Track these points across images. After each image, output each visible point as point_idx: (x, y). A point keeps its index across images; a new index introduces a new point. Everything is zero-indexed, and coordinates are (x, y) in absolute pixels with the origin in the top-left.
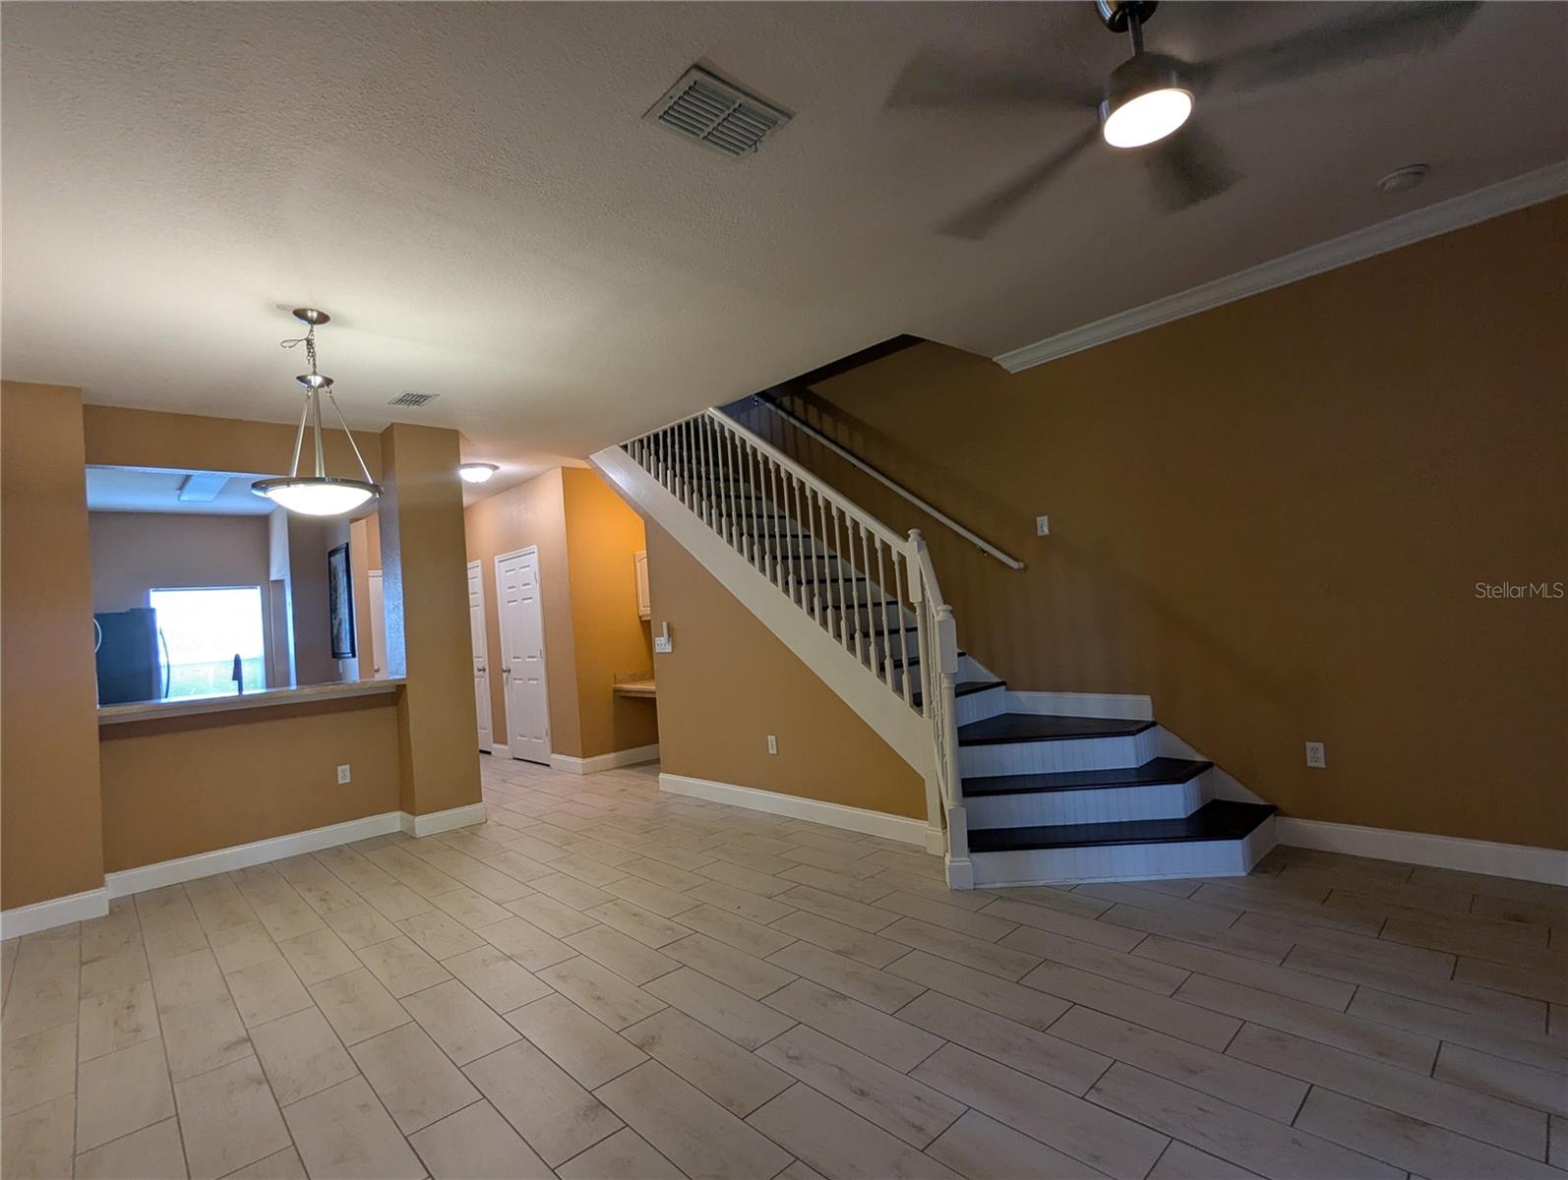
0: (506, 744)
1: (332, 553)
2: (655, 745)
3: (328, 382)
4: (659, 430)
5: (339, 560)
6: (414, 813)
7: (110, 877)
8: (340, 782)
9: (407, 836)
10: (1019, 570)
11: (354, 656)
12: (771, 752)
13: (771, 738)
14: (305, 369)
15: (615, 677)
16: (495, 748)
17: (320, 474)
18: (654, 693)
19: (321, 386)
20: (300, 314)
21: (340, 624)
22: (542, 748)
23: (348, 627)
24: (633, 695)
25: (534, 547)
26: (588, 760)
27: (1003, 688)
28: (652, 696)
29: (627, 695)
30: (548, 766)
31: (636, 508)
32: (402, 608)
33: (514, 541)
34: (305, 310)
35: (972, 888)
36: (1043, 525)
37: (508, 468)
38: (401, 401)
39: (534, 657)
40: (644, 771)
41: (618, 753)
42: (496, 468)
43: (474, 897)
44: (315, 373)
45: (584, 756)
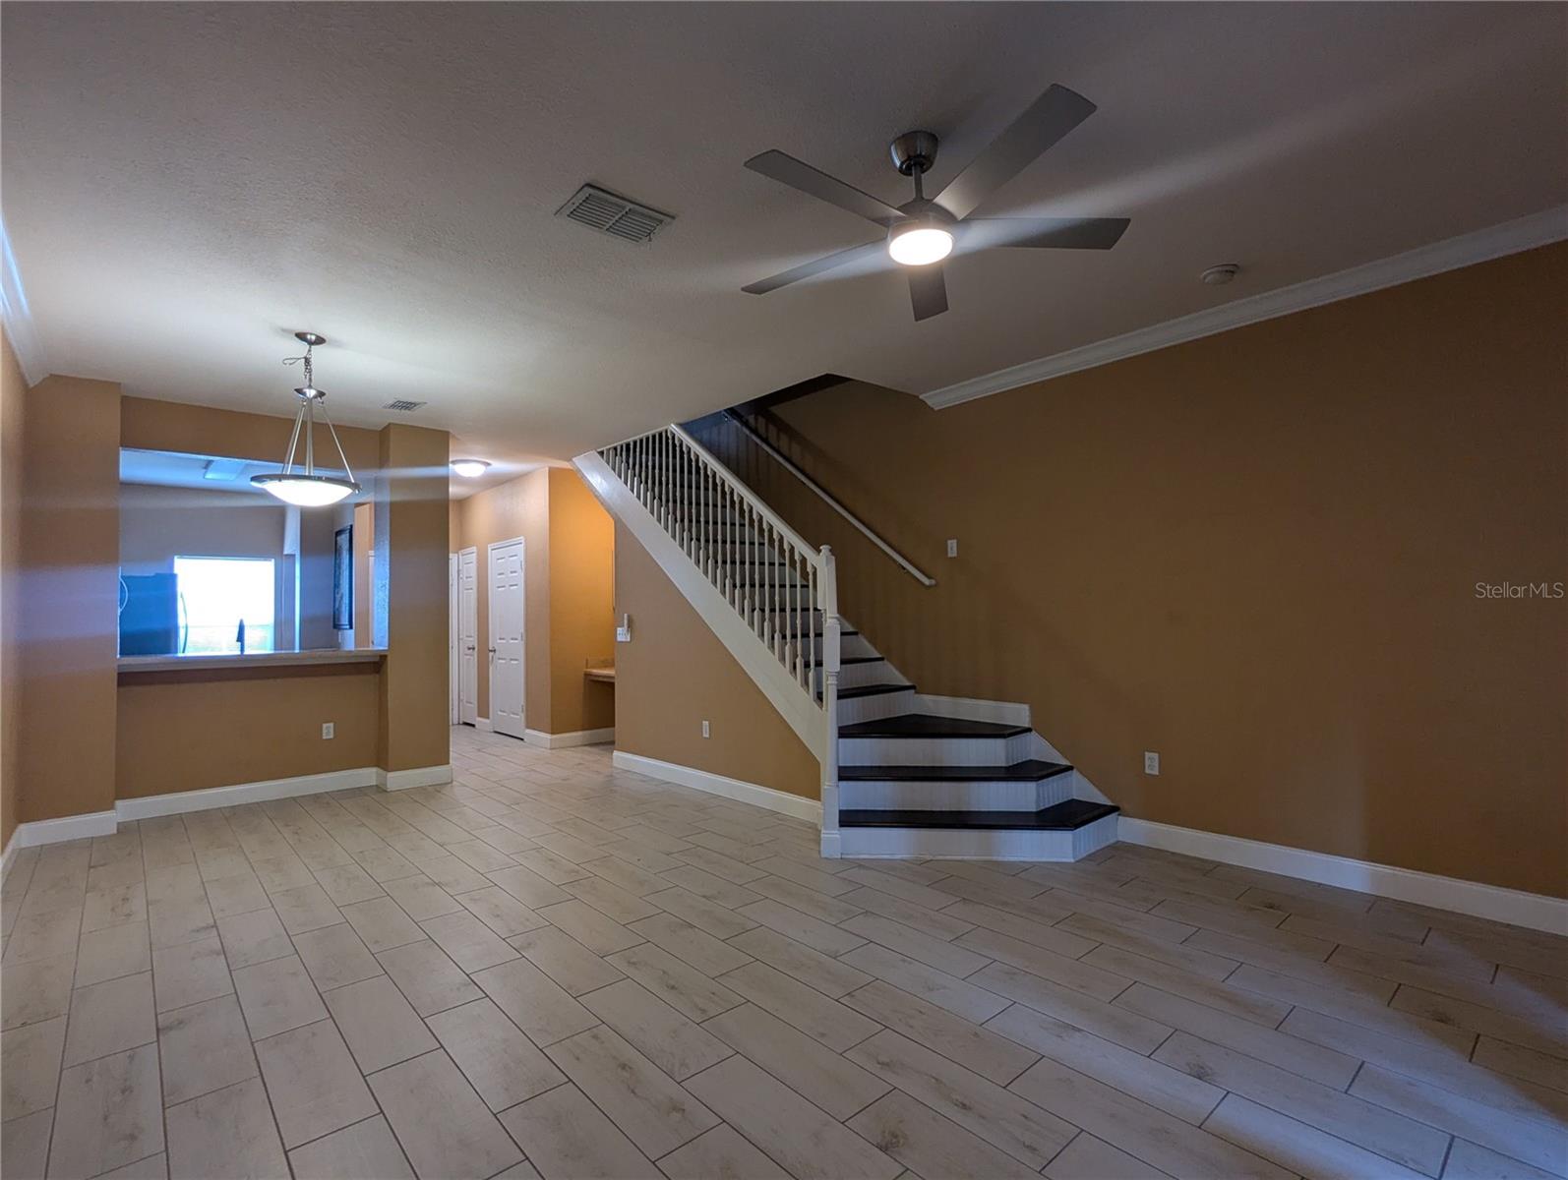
0: (488, 718)
1: (339, 533)
2: (612, 729)
3: (321, 394)
4: (631, 440)
5: (344, 539)
6: (387, 769)
7: (119, 803)
8: (324, 738)
9: (380, 789)
10: (929, 587)
11: (351, 628)
12: (705, 735)
13: (706, 723)
14: (302, 382)
15: (587, 663)
16: (478, 721)
18: (613, 677)
19: (315, 397)
20: (301, 336)
21: (342, 598)
22: (516, 721)
23: (347, 602)
24: (601, 679)
25: (522, 539)
26: (555, 736)
27: (913, 691)
28: (612, 681)
29: (597, 679)
30: (522, 739)
32: (387, 586)
33: (505, 531)
34: (305, 334)
35: (839, 857)
36: (952, 546)
37: (500, 466)
38: (393, 406)
39: (516, 639)
40: (603, 750)
41: (587, 732)
42: (489, 464)
43: (422, 839)
44: (310, 387)
45: (552, 733)
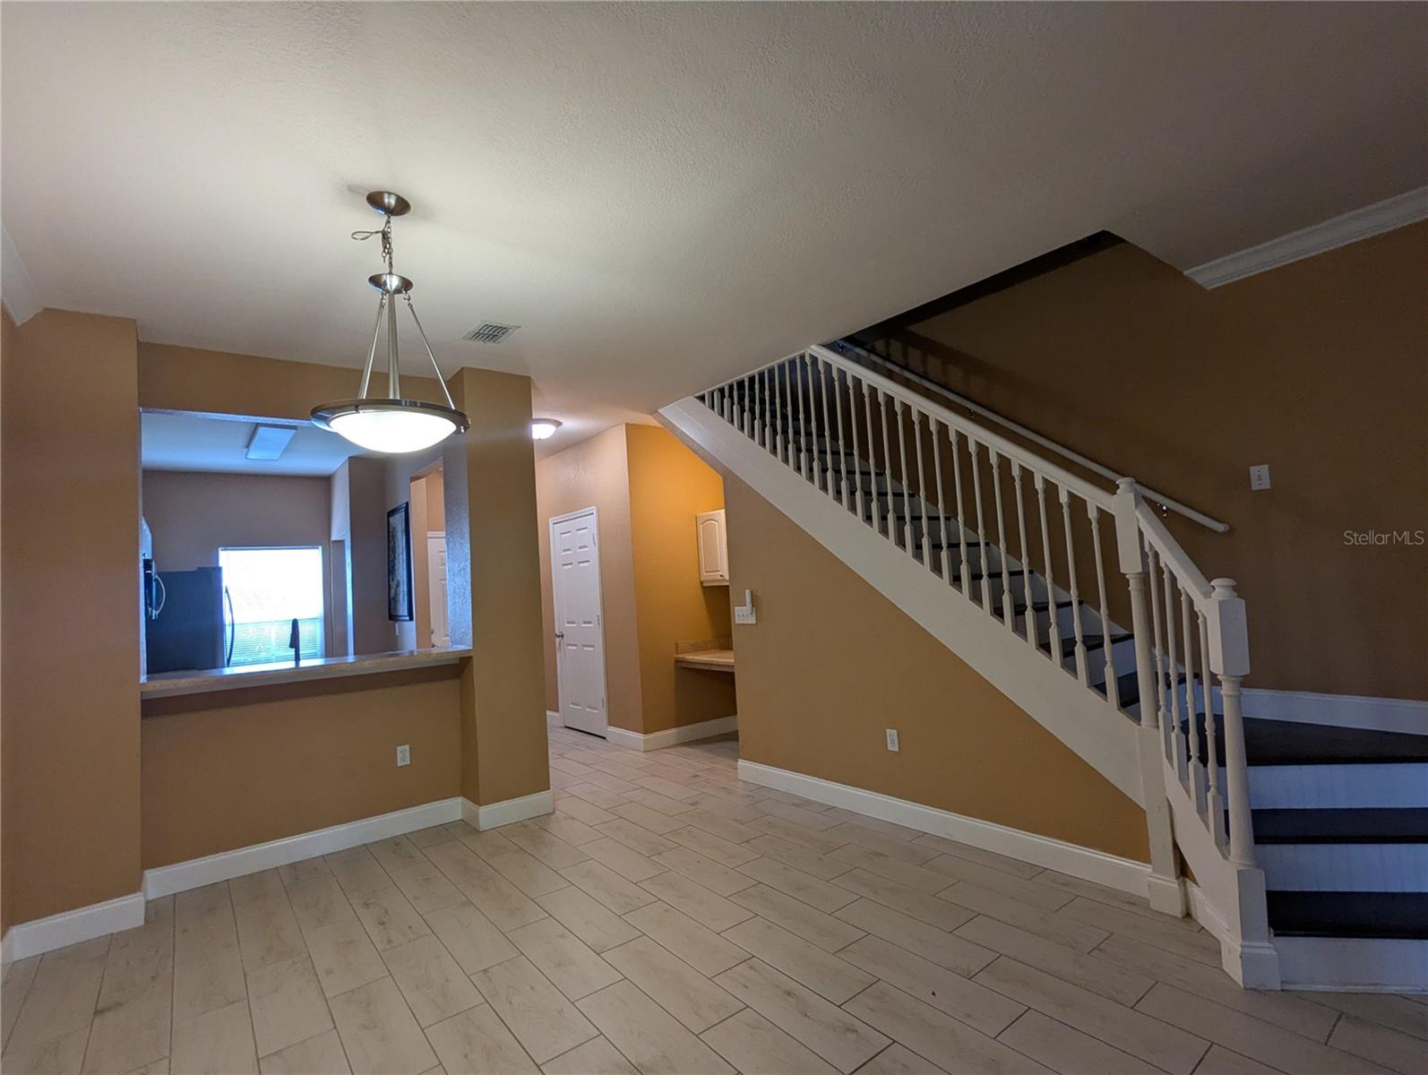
0: (558, 711)
1: (392, 513)
3: (406, 285)
5: (398, 520)
6: (478, 802)
7: (150, 874)
8: (399, 764)
9: (468, 828)
10: (1223, 534)
11: (411, 619)
12: (892, 748)
13: (892, 734)
14: (380, 267)
15: (677, 647)
17: (395, 395)
18: (733, 667)
19: (398, 291)
20: (375, 200)
21: (398, 586)
22: (597, 718)
23: (406, 589)
24: (697, 667)
25: (593, 509)
26: (652, 736)
28: (730, 670)
29: (691, 666)
30: (605, 738)
31: (713, 463)
32: (469, 570)
33: (572, 503)
34: (381, 196)
35: (1279, 988)
36: (1260, 476)
37: (571, 424)
38: (478, 335)
39: (590, 623)
40: (707, 751)
41: (681, 729)
42: (559, 424)
44: (390, 273)
45: (646, 732)
